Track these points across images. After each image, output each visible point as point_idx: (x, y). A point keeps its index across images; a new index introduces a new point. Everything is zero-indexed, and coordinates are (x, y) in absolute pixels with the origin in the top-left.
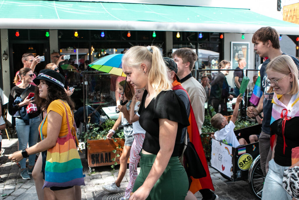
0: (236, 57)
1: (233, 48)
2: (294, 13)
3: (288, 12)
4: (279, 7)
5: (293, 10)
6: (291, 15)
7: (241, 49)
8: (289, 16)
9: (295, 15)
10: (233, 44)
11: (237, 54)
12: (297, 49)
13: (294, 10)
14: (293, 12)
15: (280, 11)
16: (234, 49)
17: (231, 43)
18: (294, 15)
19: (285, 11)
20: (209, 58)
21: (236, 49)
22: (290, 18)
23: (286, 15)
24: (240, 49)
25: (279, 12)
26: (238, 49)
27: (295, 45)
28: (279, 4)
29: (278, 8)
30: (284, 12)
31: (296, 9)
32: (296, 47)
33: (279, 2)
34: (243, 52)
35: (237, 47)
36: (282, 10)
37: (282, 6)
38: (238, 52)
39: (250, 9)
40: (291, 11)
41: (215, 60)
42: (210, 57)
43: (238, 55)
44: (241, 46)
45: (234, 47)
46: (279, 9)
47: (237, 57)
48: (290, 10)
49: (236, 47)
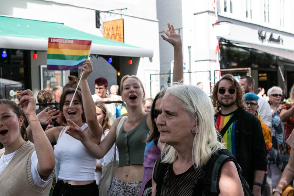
0: (48, 86)
1: (44, 74)
2: (117, 31)
3: (109, 29)
5: (115, 27)
6: (113, 34)
7: (54, 76)
8: (110, 34)
9: (118, 34)
10: (43, 68)
11: (48, 82)
12: (117, 75)
13: (117, 27)
14: (115, 30)
15: (99, 28)
17: (40, 67)
18: (116, 34)
19: (106, 29)
20: (5, 88)
21: (47, 75)
22: (112, 37)
23: (107, 33)
24: (53, 75)
26: (50, 75)
27: (115, 71)
28: (98, 20)
29: (96, 25)
30: (104, 30)
31: (119, 26)
32: (117, 73)
33: (98, 17)
34: (57, 79)
35: (49, 72)
36: (101, 27)
37: (101, 22)
38: (50, 80)
39: (63, 24)
40: (113, 28)
41: (15, 91)
42: (7, 87)
43: (50, 83)
44: (54, 71)
45: (45, 72)
46: (98, 25)
48: (111, 28)
49: (47, 73)
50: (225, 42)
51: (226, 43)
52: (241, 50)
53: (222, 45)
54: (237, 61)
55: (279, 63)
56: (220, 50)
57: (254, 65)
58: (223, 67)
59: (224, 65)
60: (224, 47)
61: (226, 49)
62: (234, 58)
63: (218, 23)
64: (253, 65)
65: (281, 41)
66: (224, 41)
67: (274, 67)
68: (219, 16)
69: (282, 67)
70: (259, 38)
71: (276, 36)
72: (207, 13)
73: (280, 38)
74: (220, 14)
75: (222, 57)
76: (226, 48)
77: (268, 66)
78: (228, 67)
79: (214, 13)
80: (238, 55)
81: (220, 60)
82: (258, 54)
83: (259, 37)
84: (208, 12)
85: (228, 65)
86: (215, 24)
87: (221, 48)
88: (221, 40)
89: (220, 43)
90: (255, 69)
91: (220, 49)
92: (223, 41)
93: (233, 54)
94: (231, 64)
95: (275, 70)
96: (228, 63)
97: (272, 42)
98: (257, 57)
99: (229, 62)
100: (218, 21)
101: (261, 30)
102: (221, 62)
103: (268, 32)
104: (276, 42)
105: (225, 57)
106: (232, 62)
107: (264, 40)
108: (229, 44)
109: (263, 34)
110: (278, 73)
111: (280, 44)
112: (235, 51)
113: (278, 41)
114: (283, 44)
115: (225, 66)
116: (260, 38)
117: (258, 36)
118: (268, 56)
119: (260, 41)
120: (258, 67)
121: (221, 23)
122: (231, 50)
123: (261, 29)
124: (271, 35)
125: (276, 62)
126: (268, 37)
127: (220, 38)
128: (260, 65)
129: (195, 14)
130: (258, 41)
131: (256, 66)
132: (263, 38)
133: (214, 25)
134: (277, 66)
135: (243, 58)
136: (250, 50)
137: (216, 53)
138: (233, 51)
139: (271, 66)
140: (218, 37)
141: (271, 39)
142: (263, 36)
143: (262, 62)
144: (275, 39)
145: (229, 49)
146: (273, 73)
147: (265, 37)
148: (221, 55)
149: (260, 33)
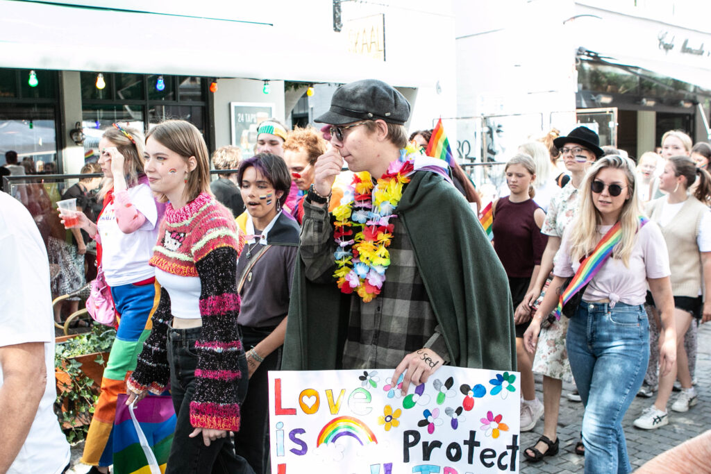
1: (237, 118)
3: (358, 34)
4: (339, 24)
6: (365, 42)
7: (255, 121)
8: (360, 43)
9: (375, 42)
10: (236, 107)
11: (245, 133)
13: (372, 30)
14: (368, 34)
15: (339, 31)
16: (239, 121)
17: (230, 105)
18: (371, 43)
19: (351, 33)
21: (243, 120)
22: (362, 49)
23: (353, 41)
24: (253, 120)
25: (337, 33)
26: (249, 120)
28: (337, 16)
29: (334, 26)
31: (375, 28)
33: (337, 11)
35: (246, 115)
36: (344, 29)
38: (248, 128)
39: (272, 25)
40: (365, 32)
43: (249, 134)
44: (255, 113)
45: (239, 115)
46: (337, 26)
47: (246, 140)
48: (362, 31)
49: (243, 115)
50: (589, 55)
51: (591, 59)
52: (621, 72)
53: (582, 60)
54: (612, 94)
55: (699, 98)
56: (576, 73)
57: (647, 101)
58: (584, 104)
59: (585, 100)
60: (587, 66)
61: (590, 71)
62: (606, 88)
63: (573, 19)
64: (644, 100)
65: (705, 54)
66: (586, 53)
67: (688, 105)
68: (577, 4)
69: (707, 106)
70: (660, 48)
71: (694, 44)
73: (705, 47)
74: (578, 1)
75: (581, 86)
76: (589, 68)
77: (675, 102)
78: (594, 104)
80: (615, 82)
81: (577, 91)
82: (655, 79)
83: (660, 45)
85: (593, 101)
86: (568, 20)
87: (581, 70)
88: (580, 51)
89: (578, 57)
90: (649, 108)
91: (577, 69)
92: (583, 54)
93: (604, 79)
94: (598, 99)
95: (692, 113)
96: (594, 98)
97: (686, 55)
98: (655, 84)
99: (595, 95)
100: (574, 15)
101: (664, 32)
102: (578, 95)
103: (680, 35)
104: (696, 56)
105: (589, 86)
106: (601, 95)
107: (670, 51)
108: (597, 60)
110: (698, 118)
111: (703, 58)
112: (609, 73)
113: (700, 53)
114: (709, 59)
115: (587, 104)
116: (662, 46)
117: (658, 42)
118: (678, 85)
119: (662, 52)
120: (655, 105)
122: (600, 72)
123: (665, 28)
124: (686, 42)
125: (695, 97)
126: (678, 46)
127: (578, 48)
128: (659, 101)
130: (657, 54)
131: (651, 103)
132: (667, 47)
133: (566, 23)
134: (695, 103)
135: (626, 87)
136: (639, 72)
138: (604, 74)
139: (682, 102)
140: (575, 46)
141: (685, 50)
142: (669, 43)
143: (663, 95)
144: (693, 49)
145: (597, 70)
146: (688, 118)
147: (673, 46)
148: (579, 82)
149: (662, 38)
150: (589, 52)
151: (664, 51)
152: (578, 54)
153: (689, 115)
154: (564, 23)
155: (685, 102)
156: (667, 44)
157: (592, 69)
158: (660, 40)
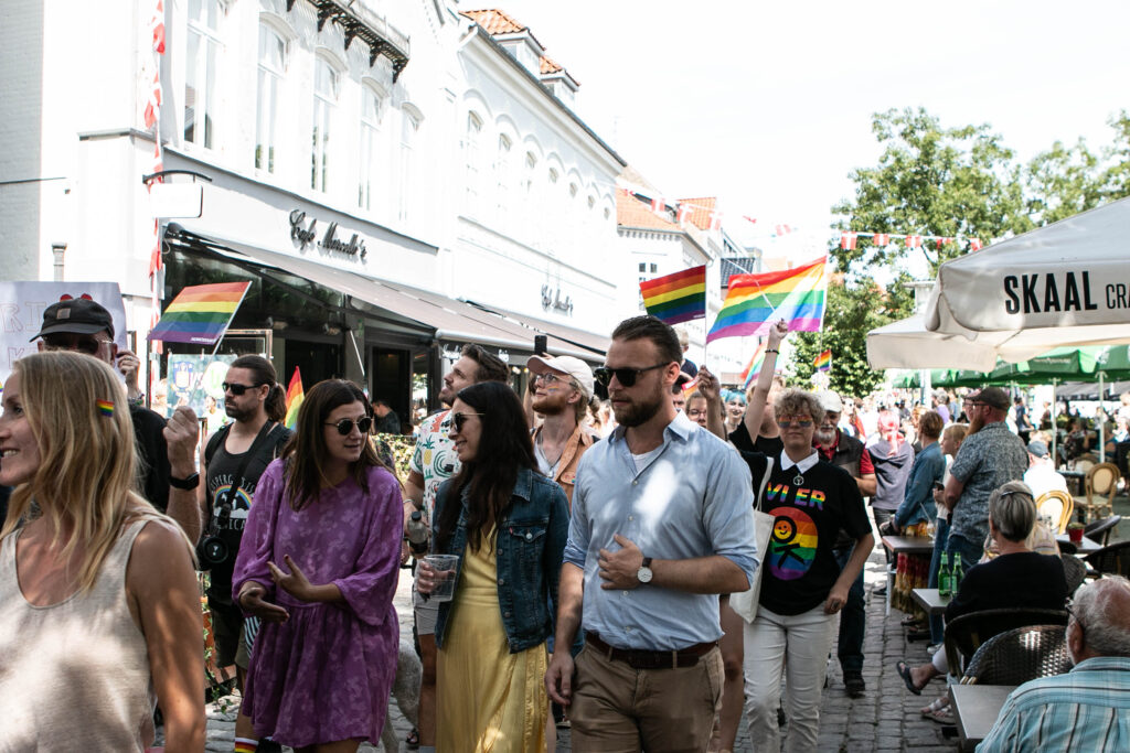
50: (184, 240)
51: (188, 245)
52: (234, 269)
53: (172, 245)
55: (351, 319)
56: (163, 267)
57: (275, 320)
60: (180, 256)
61: (185, 265)
63: (162, 175)
64: (270, 320)
65: (359, 252)
66: (180, 235)
67: (336, 331)
68: (166, 151)
69: (360, 333)
70: (293, 238)
71: (344, 235)
72: (128, 138)
73: (359, 241)
74: (170, 147)
75: (170, 288)
76: (184, 261)
77: (315, 326)
79: (151, 139)
81: (163, 298)
82: (286, 284)
83: (293, 234)
84: (131, 134)
86: (153, 177)
87: (169, 260)
88: (171, 231)
89: (167, 241)
91: (165, 261)
92: (177, 237)
95: (338, 342)
97: (331, 252)
98: (286, 295)
100: (161, 170)
101: (299, 213)
103: (322, 220)
104: (346, 255)
107: (309, 244)
108: (198, 247)
109: (306, 225)
110: (347, 353)
111: (356, 261)
113: (350, 250)
114: (364, 262)
116: (296, 236)
117: (290, 228)
118: (319, 296)
119: (296, 247)
120: (285, 329)
121: (174, 176)
123: (302, 208)
124: (331, 231)
125: (343, 316)
126: (320, 235)
127: (166, 225)
128: (292, 322)
129: (82, 138)
130: (289, 247)
131: (281, 325)
132: (304, 238)
133: (149, 182)
134: (345, 329)
136: (263, 271)
137: (152, 274)
138: (208, 272)
139: (326, 326)
140: (162, 220)
141: (331, 243)
142: (307, 230)
143: (297, 313)
144: (342, 242)
145: (196, 265)
146: (333, 351)
147: (313, 236)
148: (166, 284)
149: (297, 222)
150: (185, 233)
151: (299, 243)
152: (167, 236)
153: (335, 346)
154: (145, 182)
155: (330, 327)
156: (303, 231)
157: (190, 263)
158: (293, 224)
